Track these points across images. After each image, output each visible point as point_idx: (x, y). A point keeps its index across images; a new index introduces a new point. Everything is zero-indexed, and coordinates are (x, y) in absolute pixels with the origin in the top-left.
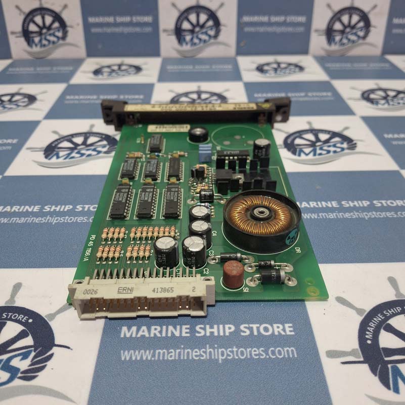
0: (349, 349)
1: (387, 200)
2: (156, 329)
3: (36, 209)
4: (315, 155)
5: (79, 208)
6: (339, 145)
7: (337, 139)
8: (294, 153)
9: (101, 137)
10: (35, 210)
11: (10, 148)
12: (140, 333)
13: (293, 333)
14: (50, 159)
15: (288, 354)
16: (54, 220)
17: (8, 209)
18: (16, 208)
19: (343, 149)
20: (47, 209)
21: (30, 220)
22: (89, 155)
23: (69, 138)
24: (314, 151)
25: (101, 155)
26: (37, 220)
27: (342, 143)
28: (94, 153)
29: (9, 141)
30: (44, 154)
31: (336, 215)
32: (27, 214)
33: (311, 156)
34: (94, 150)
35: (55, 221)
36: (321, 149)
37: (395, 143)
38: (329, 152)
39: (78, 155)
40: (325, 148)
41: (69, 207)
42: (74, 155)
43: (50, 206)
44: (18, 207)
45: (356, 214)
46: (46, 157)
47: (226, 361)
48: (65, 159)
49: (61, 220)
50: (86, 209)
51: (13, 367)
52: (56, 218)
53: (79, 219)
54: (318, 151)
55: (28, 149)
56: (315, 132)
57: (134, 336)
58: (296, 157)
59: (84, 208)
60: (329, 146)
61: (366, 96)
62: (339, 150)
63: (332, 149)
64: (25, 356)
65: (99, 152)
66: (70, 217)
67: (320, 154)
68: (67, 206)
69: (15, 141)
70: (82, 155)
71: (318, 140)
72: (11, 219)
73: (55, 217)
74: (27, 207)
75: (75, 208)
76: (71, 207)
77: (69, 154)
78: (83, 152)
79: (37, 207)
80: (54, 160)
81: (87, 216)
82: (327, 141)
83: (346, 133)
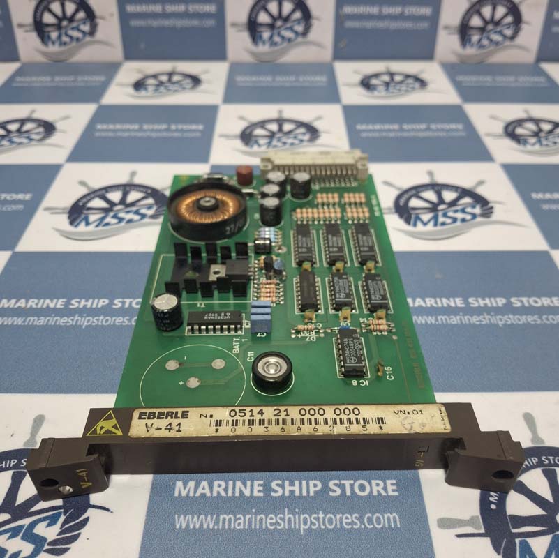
0: (466, 517)
1: (529, 296)
2: (219, 486)
3: (60, 303)
4: (436, 225)
5: (117, 303)
6: (469, 210)
7: (467, 200)
8: (408, 221)
9: (146, 192)
10: (58, 306)
11: (20, 207)
12: (200, 491)
13: (396, 494)
14: (76, 226)
15: (389, 523)
16: (85, 322)
17: (22, 303)
18: (33, 303)
19: (474, 216)
20: (75, 303)
21: (52, 320)
22: (130, 221)
23: (102, 193)
24: (435, 218)
25: (146, 220)
26: (62, 321)
27: (474, 207)
28: (136, 217)
29: (20, 196)
30: (69, 218)
31: (461, 319)
32: (47, 312)
33: (430, 227)
34: (137, 213)
35: (86, 324)
36: (445, 215)
37: (546, 207)
38: (455, 220)
39: (114, 221)
40: (451, 214)
41: (104, 302)
42: (108, 220)
43: (78, 300)
44: (36, 301)
45: (487, 317)
46: (72, 223)
47: (309, 532)
48: (97, 226)
49: (94, 321)
50: (127, 305)
51: (38, 536)
52: (87, 319)
53: (117, 321)
54: (441, 219)
55: (47, 209)
56: (438, 188)
57: (191, 494)
58: (410, 228)
59: (123, 303)
60: (456, 211)
61: (511, 131)
62: (468, 217)
63: (460, 216)
64: (52, 521)
65: (143, 216)
66: (105, 317)
67: (443, 224)
68: (102, 300)
69: (28, 197)
70: (121, 220)
71: (441, 201)
72: (26, 319)
73: (85, 317)
74: (48, 301)
75: (111, 303)
76: (107, 301)
77: (103, 219)
78: (121, 215)
79: (61, 300)
80: (82, 227)
81: (129, 316)
82: (453, 203)
83: (481, 191)
